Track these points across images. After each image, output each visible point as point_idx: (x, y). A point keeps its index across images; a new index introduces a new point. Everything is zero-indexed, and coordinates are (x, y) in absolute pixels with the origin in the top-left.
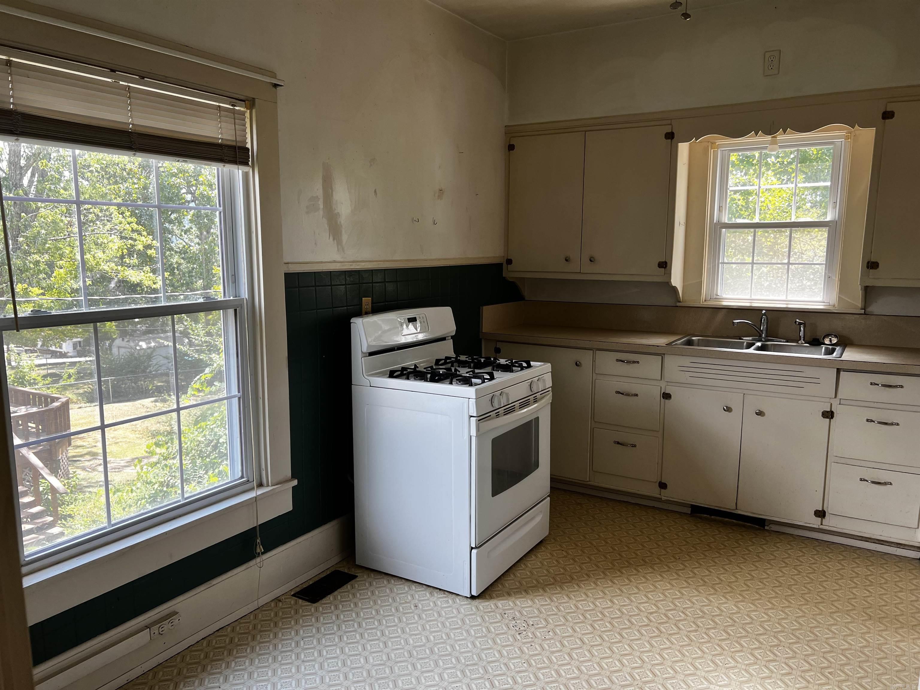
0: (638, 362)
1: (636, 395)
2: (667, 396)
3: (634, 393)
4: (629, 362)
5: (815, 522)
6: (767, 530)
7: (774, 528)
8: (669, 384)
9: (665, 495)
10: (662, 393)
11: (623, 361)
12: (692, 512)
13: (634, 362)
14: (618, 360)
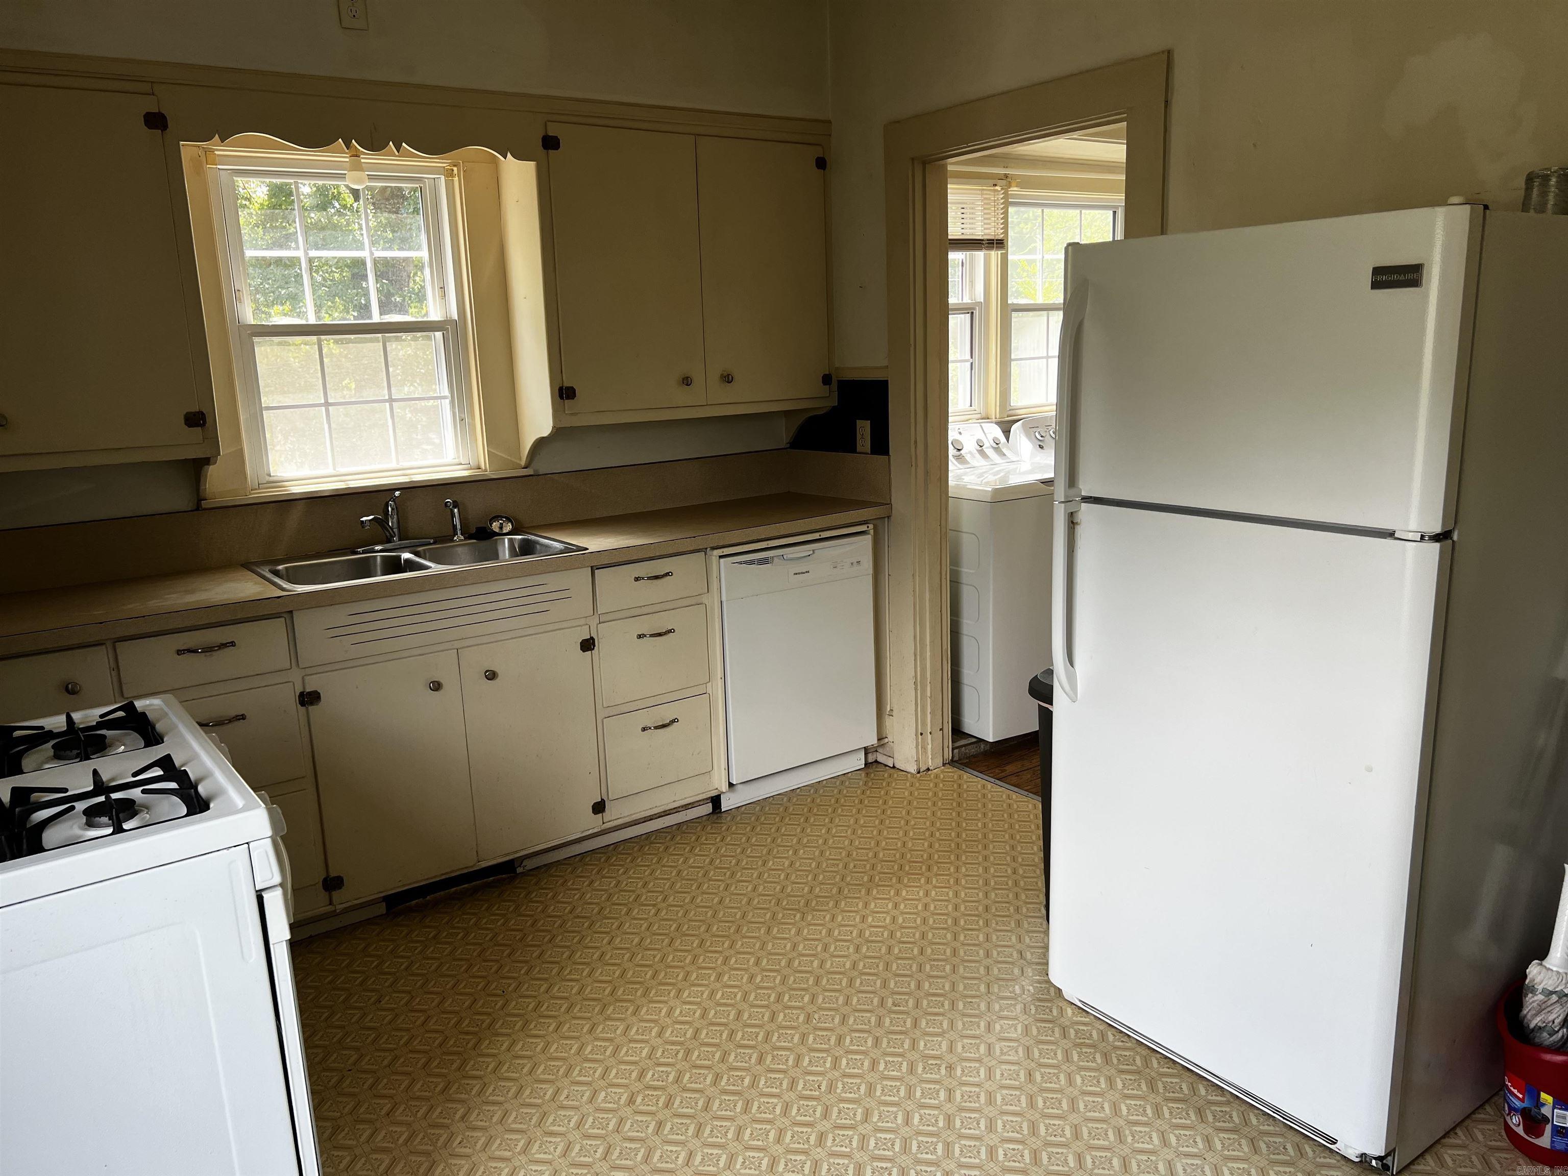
0: (233, 644)
1: (243, 717)
2: (309, 699)
3: (233, 713)
4: (209, 650)
5: (594, 823)
6: (523, 874)
7: (530, 864)
8: (308, 671)
9: (343, 899)
10: (297, 694)
11: (195, 651)
12: (388, 908)
13: (223, 646)
14: (179, 652)
